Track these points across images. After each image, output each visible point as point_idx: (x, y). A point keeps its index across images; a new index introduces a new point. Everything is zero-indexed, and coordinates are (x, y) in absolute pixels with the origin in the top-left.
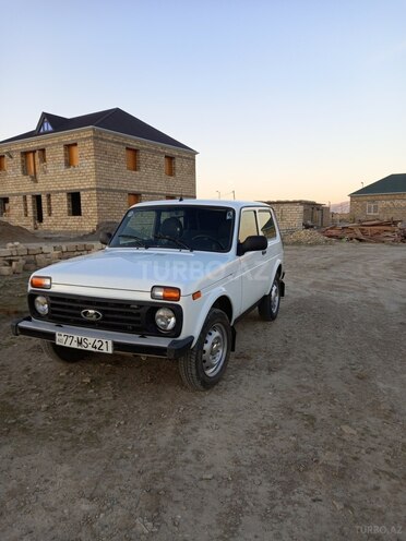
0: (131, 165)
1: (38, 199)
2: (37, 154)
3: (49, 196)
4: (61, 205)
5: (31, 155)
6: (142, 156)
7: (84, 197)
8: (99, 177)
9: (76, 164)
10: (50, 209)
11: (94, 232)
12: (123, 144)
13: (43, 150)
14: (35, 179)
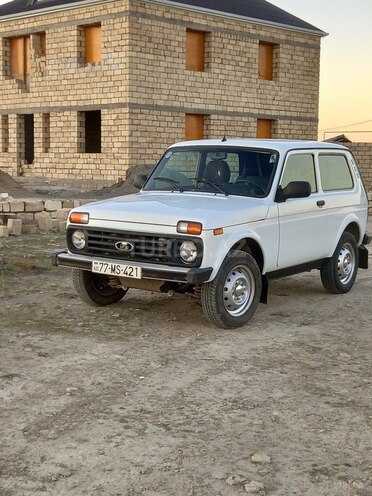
0: (195, 62)
1: (27, 121)
2: (30, 41)
3: (47, 117)
4: (67, 131)
5: (20, 43)
6: (215, 43)
7: (107, 120)
8: (136, 83)
9: (96, 59)
10: (47, 140)
11: (121, 182)
12: (182, 22)
13: (42, 35)
14: (24, 85)
